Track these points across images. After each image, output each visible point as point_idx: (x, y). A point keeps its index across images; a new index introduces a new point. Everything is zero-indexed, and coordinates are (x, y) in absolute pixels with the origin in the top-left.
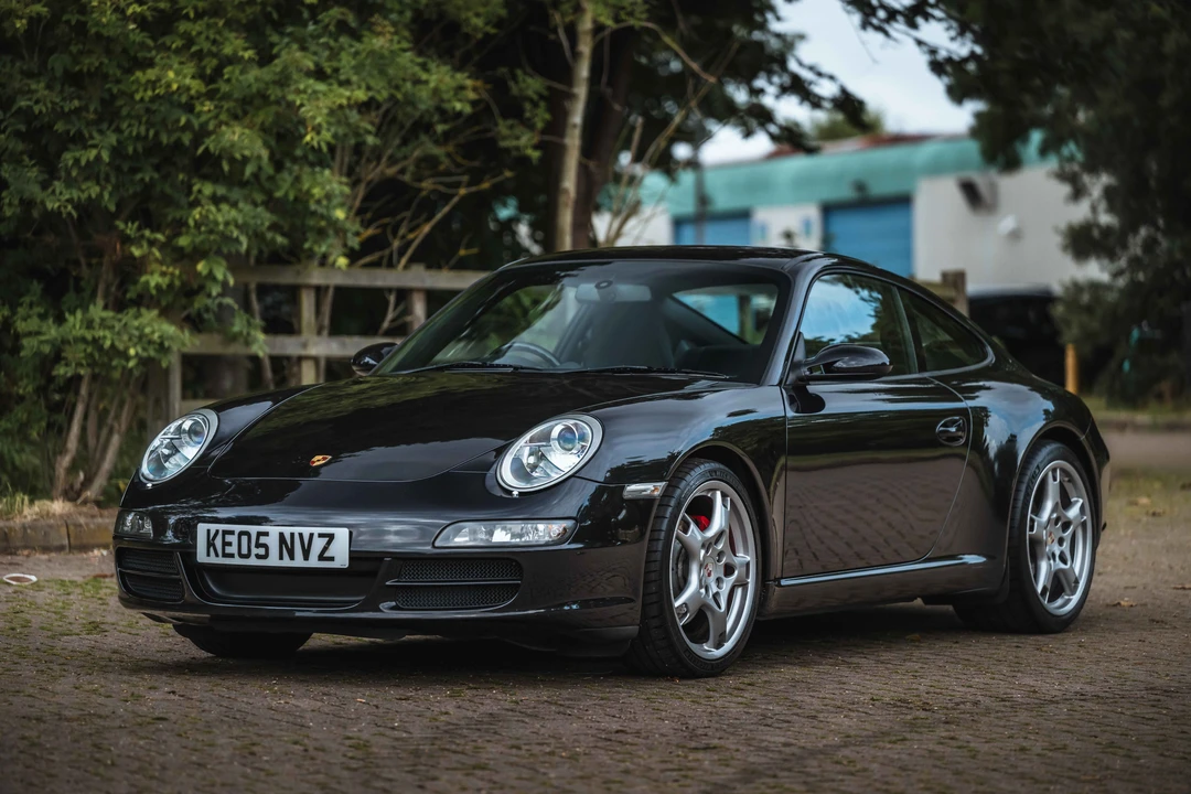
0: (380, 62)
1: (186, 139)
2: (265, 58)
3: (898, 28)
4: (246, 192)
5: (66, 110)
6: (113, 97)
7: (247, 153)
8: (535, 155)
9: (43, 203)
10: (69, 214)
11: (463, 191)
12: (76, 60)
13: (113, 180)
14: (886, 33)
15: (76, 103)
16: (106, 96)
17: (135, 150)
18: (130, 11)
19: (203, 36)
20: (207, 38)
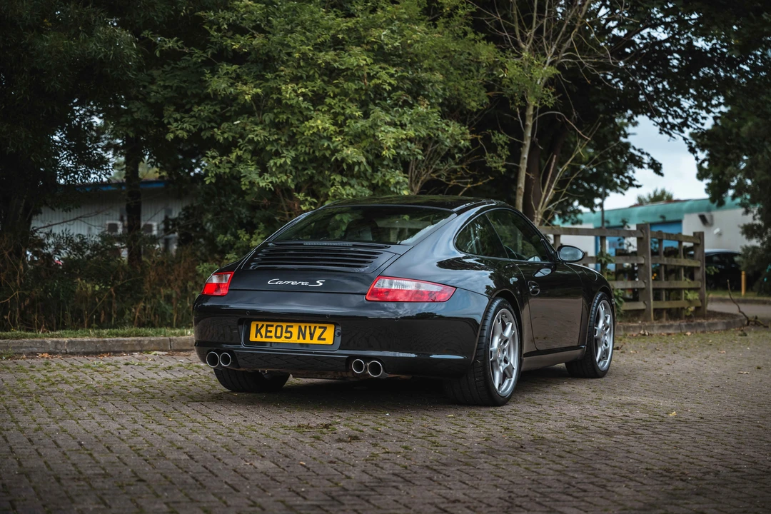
0: (422, 119)
1: (328, 153)
2: (366, 115)
3: (675, 133)
4: (359, 181)
5: (271, 140)
6: (295, 134)
7: (355, 160)
8: (503, 170)
9: (258, 183)
10: (270, 189)
11: (469, 186)
12: (276, 115)
13: (294, 173)
14: (670, 135)
15: (276, 137)
16: (291, 134)
17: (304, 159)
18: (299, 92)
19: (337, 105)
20: (339, 106)
